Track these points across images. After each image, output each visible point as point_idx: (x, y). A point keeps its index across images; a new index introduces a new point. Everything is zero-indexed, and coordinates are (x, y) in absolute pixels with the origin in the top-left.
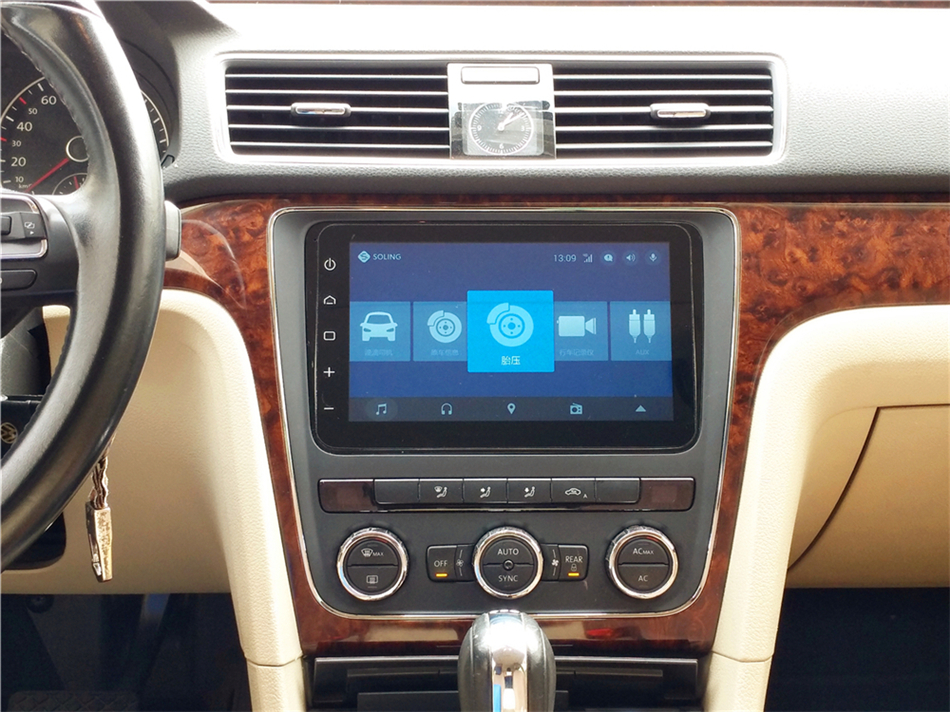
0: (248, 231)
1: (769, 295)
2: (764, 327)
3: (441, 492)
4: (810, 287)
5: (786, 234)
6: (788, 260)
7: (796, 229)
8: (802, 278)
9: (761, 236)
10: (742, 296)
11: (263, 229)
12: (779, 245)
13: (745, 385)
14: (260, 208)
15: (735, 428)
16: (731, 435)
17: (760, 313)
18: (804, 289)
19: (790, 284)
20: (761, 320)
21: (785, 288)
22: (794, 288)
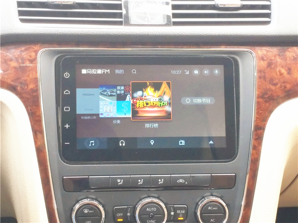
0: (29, 60)
1: (270, 90)
2: (267, 104)
3: (120, 182)
4: (288, 86)
5: (277, 62)
6: (278, 73)
7: (282, 59)
8: (284, 82)
9: (266, 63)
10: (258, 91)
11: (35, 59)
12: (274, 66)
13: (259, 132)
14: (34, 48)
15: (254, 151)
16: (252, 154)
17: (266, 98)
18: (285, 87)
19: (279, 85)
20: (266, 102)
21: (277, 87)
22: (281, 86)
